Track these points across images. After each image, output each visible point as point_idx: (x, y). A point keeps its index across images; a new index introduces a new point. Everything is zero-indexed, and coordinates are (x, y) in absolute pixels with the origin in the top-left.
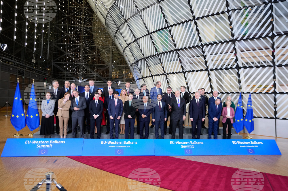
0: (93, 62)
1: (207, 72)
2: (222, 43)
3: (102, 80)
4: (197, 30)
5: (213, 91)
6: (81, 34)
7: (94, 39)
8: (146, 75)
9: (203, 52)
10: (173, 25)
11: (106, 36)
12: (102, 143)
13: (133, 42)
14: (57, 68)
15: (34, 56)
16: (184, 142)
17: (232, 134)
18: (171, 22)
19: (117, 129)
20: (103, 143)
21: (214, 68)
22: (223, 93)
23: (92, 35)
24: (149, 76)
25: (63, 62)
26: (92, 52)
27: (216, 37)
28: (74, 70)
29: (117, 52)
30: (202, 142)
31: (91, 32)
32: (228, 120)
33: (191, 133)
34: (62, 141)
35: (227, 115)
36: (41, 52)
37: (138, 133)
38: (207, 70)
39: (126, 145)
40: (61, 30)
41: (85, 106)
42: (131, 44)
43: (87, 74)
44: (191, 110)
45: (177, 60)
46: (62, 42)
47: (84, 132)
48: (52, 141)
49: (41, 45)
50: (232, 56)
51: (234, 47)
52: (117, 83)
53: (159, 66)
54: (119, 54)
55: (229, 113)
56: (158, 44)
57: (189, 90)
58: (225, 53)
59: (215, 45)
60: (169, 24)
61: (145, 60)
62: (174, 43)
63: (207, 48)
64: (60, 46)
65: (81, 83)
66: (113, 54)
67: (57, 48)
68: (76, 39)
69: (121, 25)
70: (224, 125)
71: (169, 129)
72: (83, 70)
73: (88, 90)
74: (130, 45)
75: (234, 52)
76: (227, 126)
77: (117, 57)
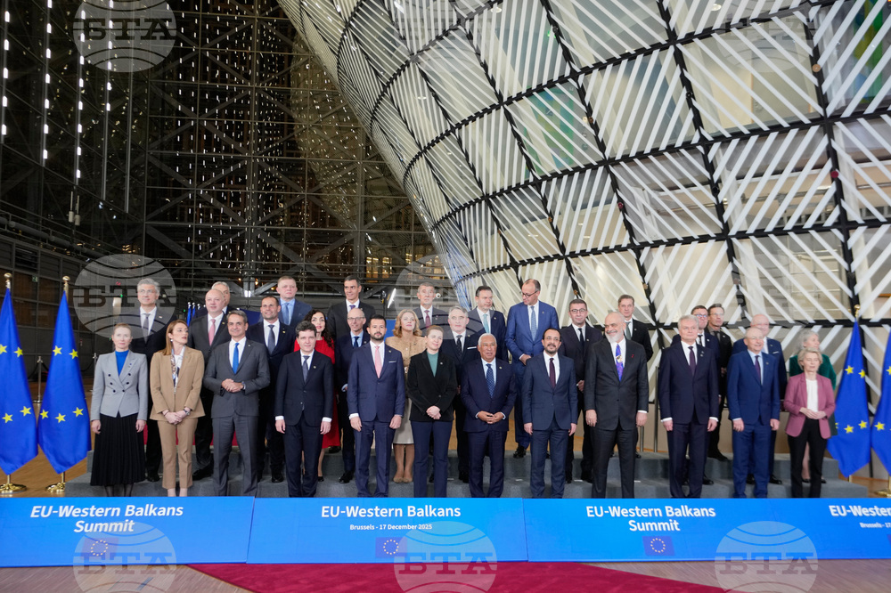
0: (295, 220)
1: (724, 246)
2: (783, 131)
3: (327, 286)
4: (685, 82)
5: (747, 315)
6: (249, 118)
7: (299, 137)
8: (493, 263)
9: (707, 169)
10: (591, 66)
11: (340, 121)
12: (323, 515)
13: (442, 137)
14: (163, 247)
15: (74, 200)
16: (640, 508)
17: (824, 482)
18: (586, 57)
19: (382, 463)
20: (329, 513)
21: (751, 230)
22: (786, 326)
23: (291, 119)
24: (505, 265)
25: (182, 220)
26: (290, 183)
27: (757, 109)
28: (225, 253)
29: (383, 183)
30: (711, 510)
31: (284, 107)
32: (811, 425)
33: (665, 476)
34: (173, 509)
35: (805, 406)
36: (99, 185)
37: (464, 478)
38: (723, 235)
39: (416, 520)
40: (174, 103)
41: (264, 379)
42: (433, 145)
43: (272, 267)
44: (667, 388)
45: (608, 202)
46: (178, 146)
47: (258, 475)
48: (134, 507)
49: (101, 160)
50: (822, 180)
51: (830, 144)
52: (385, 299)
53: (540, 227)
54: (390, 188)
55: (812, 398)
56: (536, 140)
57: (657, 315)
58: (792, 172)
59: (754, 139)
60: (579, 64)
61: (489, 204)
62: (597, 138)
63: (724, 153)
64: (174, 162)
65: (251, 298)
66: (367, 190)
67: (161, 170)
68: (229, 134)
69: (394, 75)
70: (794, 445)
71: (583, 463)
72: (258, 252)
73: (274, 314)
74: (429, 148)
75: (829, 165)
76: (807, 448)
77: (384, 202)
